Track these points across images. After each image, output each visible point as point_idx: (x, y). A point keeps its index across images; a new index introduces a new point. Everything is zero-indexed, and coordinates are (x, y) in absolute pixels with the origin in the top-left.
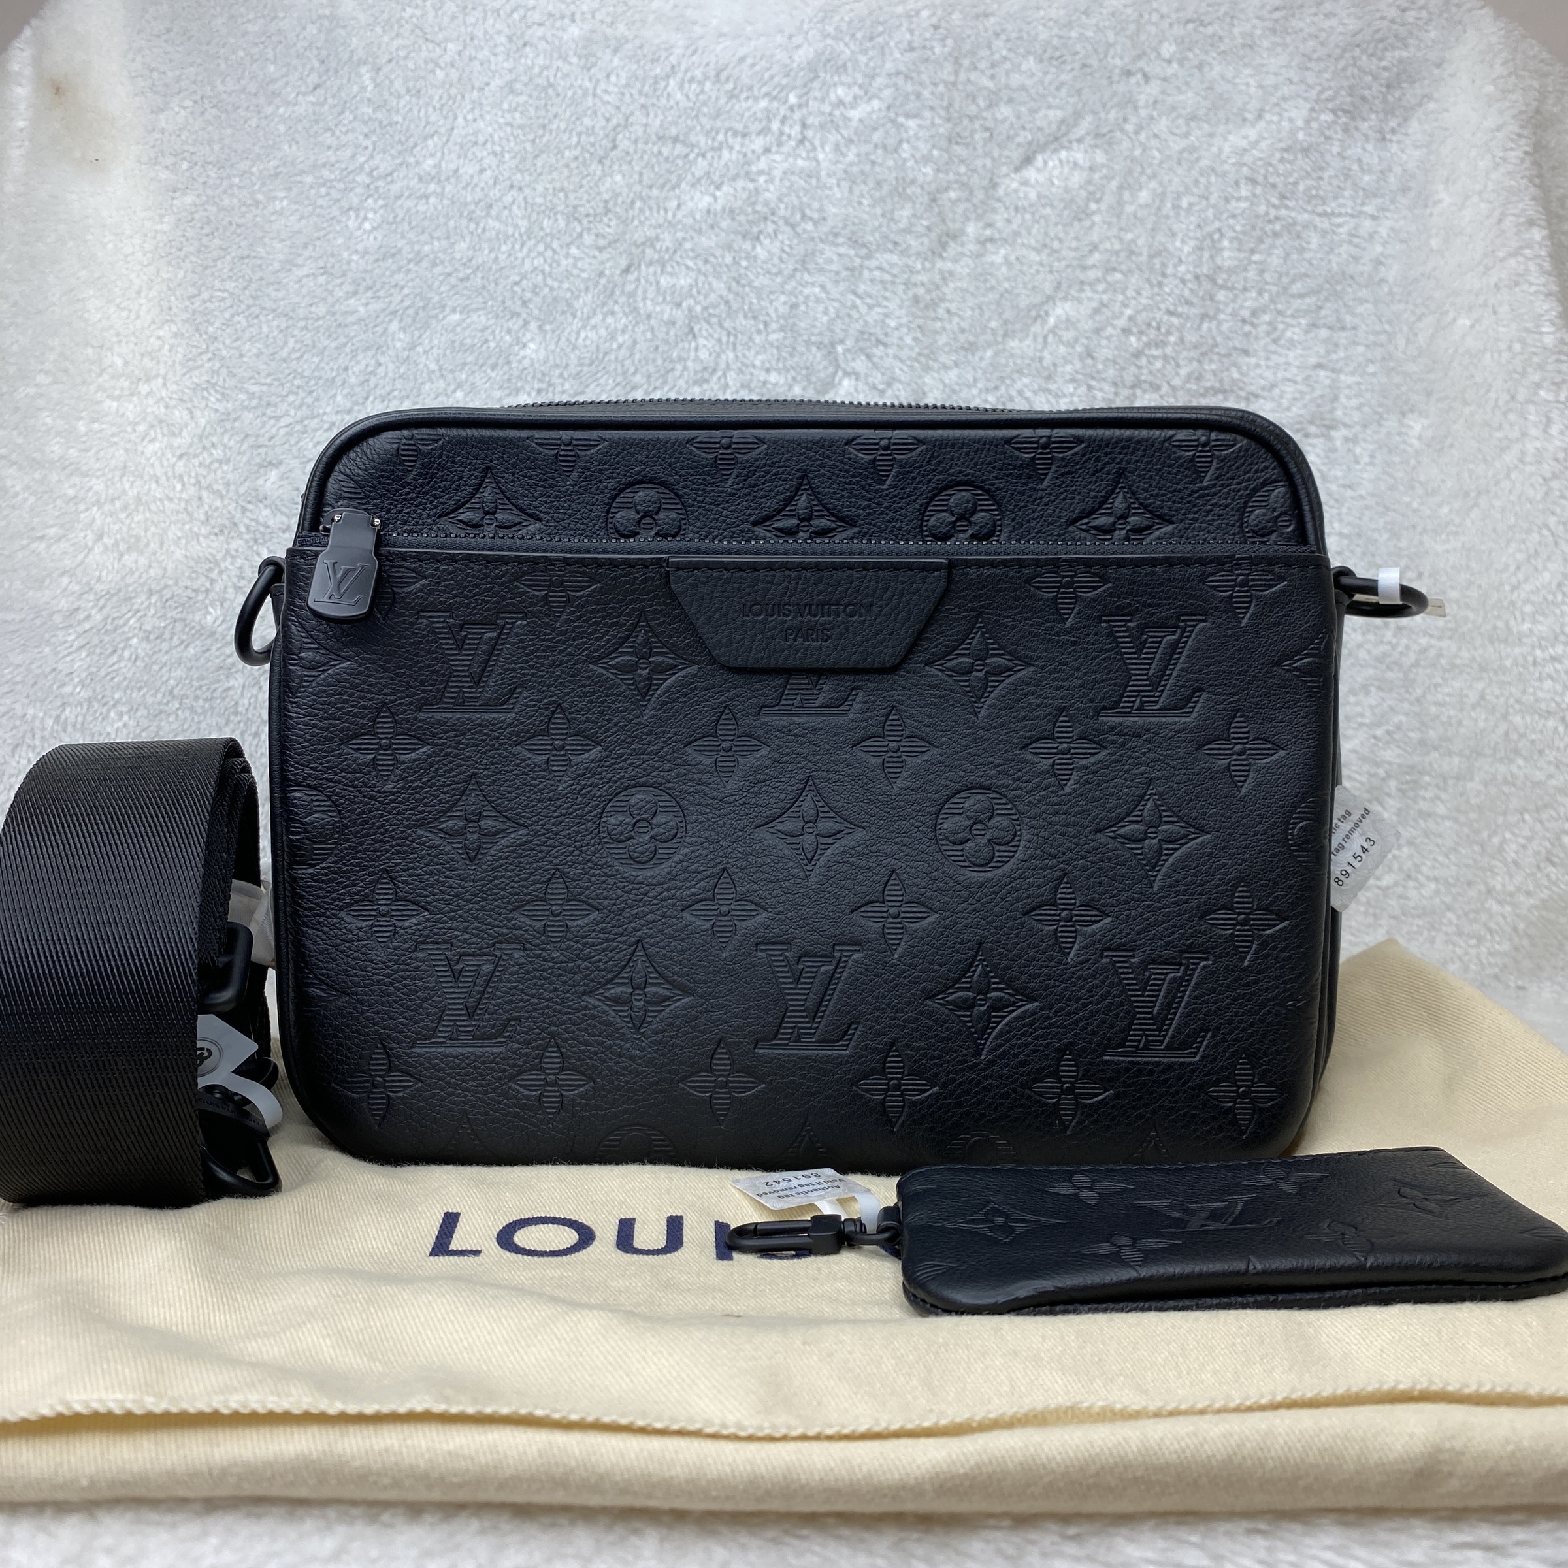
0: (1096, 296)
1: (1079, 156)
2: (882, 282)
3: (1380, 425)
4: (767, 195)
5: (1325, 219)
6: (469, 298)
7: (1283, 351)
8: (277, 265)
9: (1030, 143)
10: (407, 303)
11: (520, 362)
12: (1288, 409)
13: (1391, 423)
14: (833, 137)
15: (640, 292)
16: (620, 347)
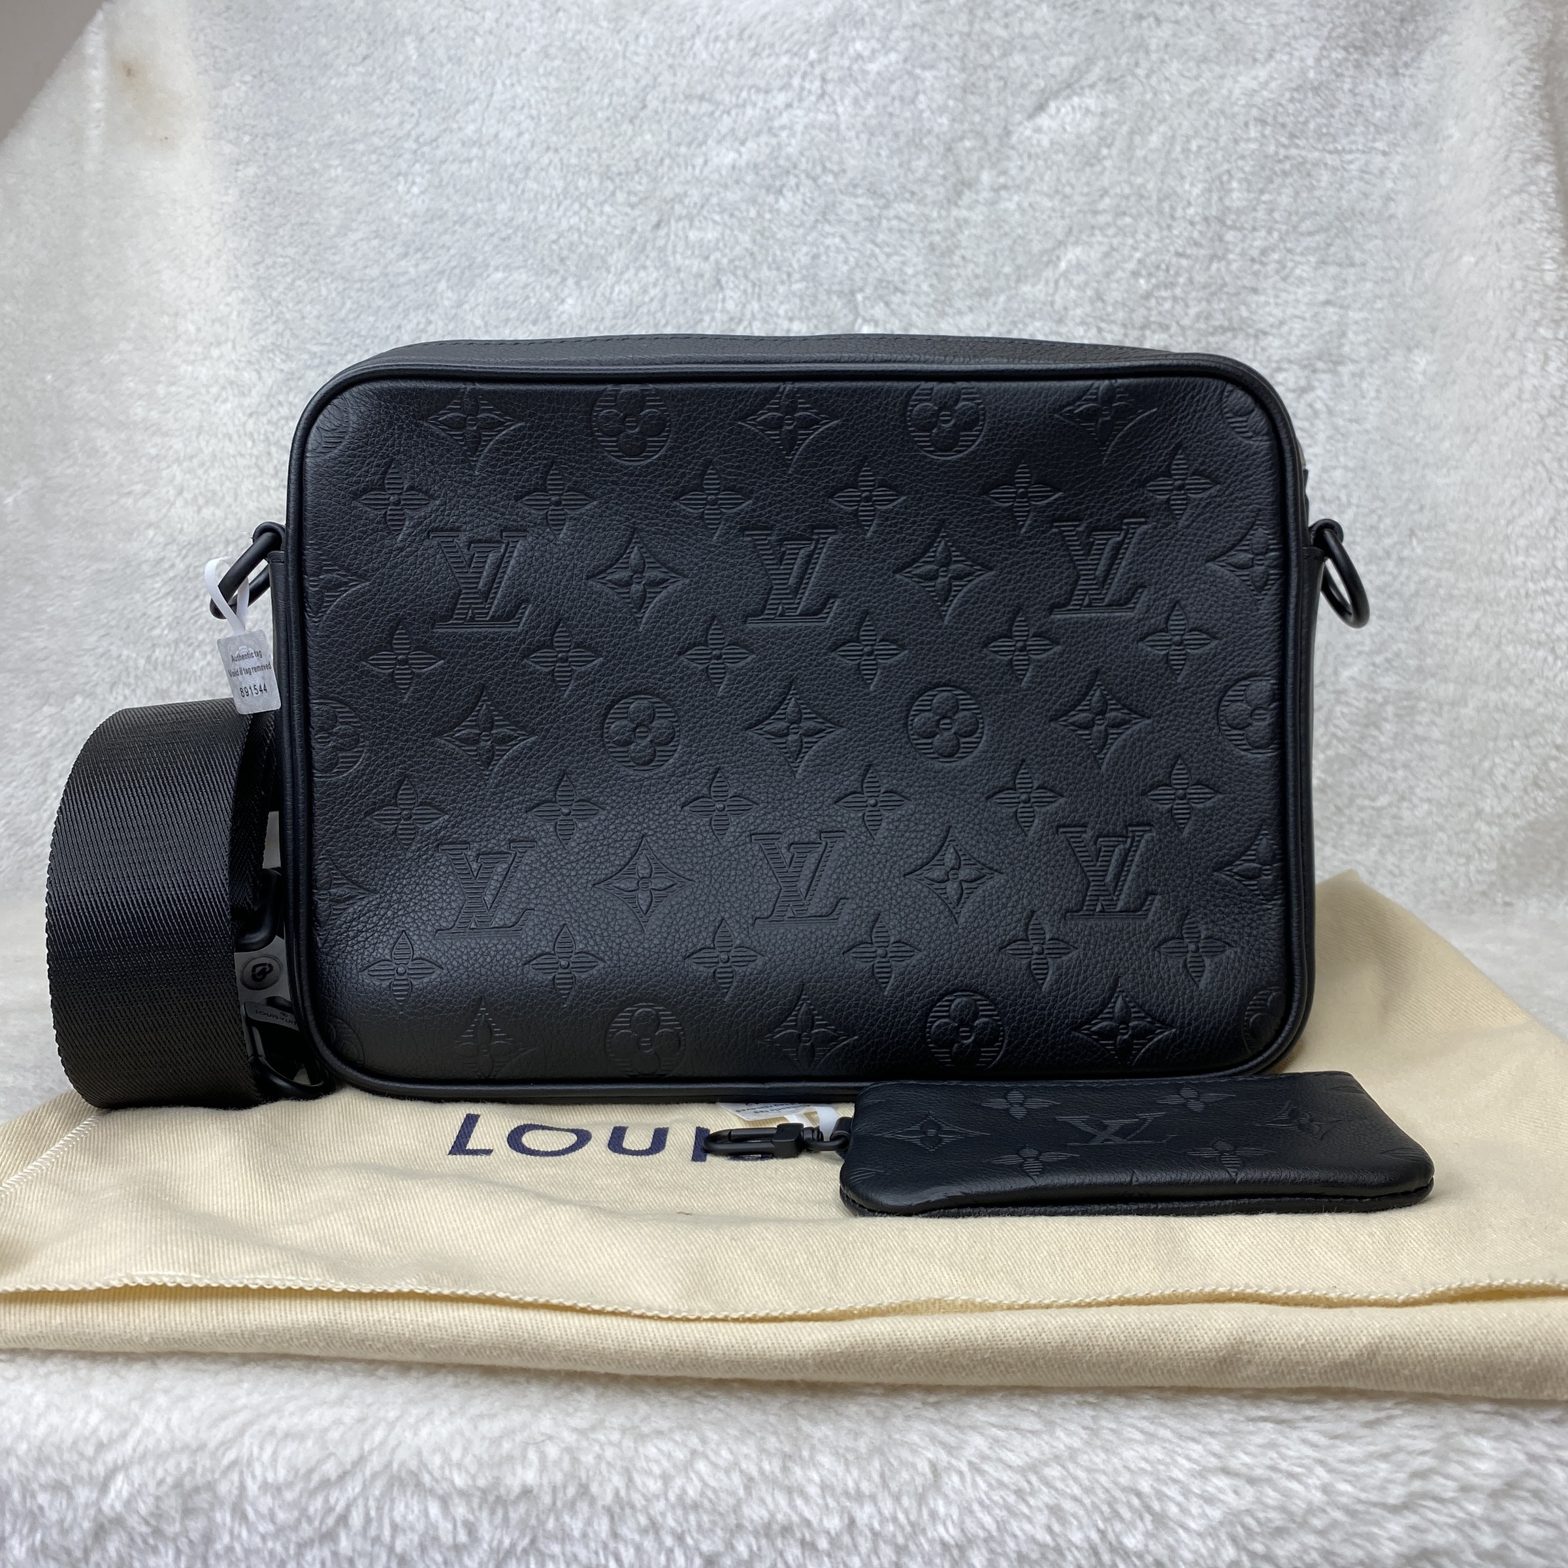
0: (1106, 240)
1: (1091, 102)
2: (900, 231)
3: (1386, 359)
4: (790, 150)
5: (1335, 156)
6: (510, 256)
7: (1292, 289)
8: (333, 230)
9: (1043, 91)
10: (453, 264)
11: (559, 317)
12: (1297, 346)
13: (1397, 358)
14: (853, 90)
15: (670, 246)
16: (652, 300)
